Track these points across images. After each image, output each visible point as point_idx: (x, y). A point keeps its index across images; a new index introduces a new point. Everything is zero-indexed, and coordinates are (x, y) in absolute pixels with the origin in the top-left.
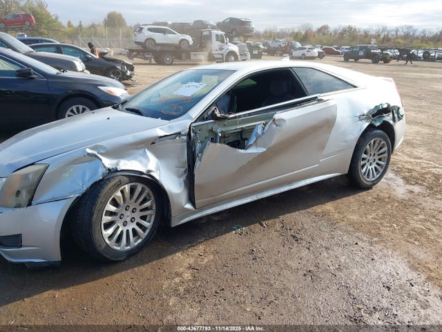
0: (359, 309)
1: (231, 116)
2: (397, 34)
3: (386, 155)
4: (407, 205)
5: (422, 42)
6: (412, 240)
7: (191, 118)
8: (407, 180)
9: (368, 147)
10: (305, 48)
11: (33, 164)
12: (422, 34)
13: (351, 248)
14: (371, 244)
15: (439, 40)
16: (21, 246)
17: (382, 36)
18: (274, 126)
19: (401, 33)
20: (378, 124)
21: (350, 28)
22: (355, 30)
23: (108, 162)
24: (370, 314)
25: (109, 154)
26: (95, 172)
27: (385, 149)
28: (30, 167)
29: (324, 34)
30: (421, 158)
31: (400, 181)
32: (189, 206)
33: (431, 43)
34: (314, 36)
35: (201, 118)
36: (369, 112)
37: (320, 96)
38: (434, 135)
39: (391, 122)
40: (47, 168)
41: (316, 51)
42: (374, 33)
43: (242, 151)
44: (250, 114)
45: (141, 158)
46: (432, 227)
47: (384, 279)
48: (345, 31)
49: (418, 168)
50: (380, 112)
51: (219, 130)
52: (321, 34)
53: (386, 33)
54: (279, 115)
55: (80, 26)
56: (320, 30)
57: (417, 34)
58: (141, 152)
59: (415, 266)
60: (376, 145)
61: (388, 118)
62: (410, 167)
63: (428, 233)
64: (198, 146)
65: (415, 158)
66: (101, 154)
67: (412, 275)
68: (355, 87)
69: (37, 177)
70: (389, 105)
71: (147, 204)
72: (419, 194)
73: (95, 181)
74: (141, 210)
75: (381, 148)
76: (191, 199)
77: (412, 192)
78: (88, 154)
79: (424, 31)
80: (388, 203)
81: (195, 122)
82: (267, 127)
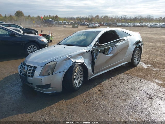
0: (150, 96)
1: (103, 45)
2: (122, 18)
3: (140, 56)
4: (149, 70)
5: (130, 21)
6: (155, 79)
7: (92, 46)
8: (145, 63)
9: (136, 53)
10: (93, 24)
11: (51, 62)
12: (130, 18)
13: (140, 82)
14: (144, 80)
15: (135, 20)
16: (50, 88)
17: (117, 19)
18: (115, 47)
19: (123, 18)
20: (138, 46)
21: (106, 16)
22: (108, 17)
23: (73, 60)
24: (153, 97)
25: (73, 58)
26: (70, 63)
27: (140, 54)
28: (51, 63)
29: (97, 18)
30: (146, 57)
31: (144, 64)
32: (92, 73)
33: (133, 21)
34: (95, 19)
35: (94, 46)
36: (135, 43)
37: (123, 38)
38: (146, 50)
39: (141, 46)
40: (57, 62)
41: (97, 24)
42: (114, 18)
43: (107, 55)
44: (107, 44)
45: (81, 59)
46: (158, 75)
47: (153, 88)
48: (104, 17)
49: (147, 60)
50: (138, 43)
51: (99, 49)
52: (96, 18)
53: (118, 18)
54: (117, 44)
55: (6, 16)
56: (96, 17)
57: (128, 18)
58: (80, 57)
59: (159, 84)
60: (138, 52)
61: (140, 44)
62: (144, 60)
63: (158, 76)
64: (95, 54)
65: (144, 57)
66: (71, 58)
67: (159, 87)
68: (131, 35)
69: (54, 66)
70: (140, 41)
71: (82, 73)
72: (150, 67)
73: (71, 66)
74: (81, 75)
75: (139, 54)
76: (93, 71)
77: (148, 66)
78: (68, 58)
79: (130, 17)
80: (143, 70)
81: (93, 47)
82: (113, 48)
